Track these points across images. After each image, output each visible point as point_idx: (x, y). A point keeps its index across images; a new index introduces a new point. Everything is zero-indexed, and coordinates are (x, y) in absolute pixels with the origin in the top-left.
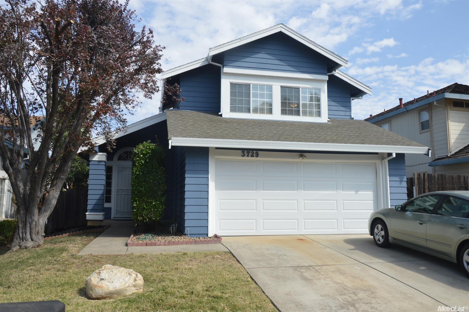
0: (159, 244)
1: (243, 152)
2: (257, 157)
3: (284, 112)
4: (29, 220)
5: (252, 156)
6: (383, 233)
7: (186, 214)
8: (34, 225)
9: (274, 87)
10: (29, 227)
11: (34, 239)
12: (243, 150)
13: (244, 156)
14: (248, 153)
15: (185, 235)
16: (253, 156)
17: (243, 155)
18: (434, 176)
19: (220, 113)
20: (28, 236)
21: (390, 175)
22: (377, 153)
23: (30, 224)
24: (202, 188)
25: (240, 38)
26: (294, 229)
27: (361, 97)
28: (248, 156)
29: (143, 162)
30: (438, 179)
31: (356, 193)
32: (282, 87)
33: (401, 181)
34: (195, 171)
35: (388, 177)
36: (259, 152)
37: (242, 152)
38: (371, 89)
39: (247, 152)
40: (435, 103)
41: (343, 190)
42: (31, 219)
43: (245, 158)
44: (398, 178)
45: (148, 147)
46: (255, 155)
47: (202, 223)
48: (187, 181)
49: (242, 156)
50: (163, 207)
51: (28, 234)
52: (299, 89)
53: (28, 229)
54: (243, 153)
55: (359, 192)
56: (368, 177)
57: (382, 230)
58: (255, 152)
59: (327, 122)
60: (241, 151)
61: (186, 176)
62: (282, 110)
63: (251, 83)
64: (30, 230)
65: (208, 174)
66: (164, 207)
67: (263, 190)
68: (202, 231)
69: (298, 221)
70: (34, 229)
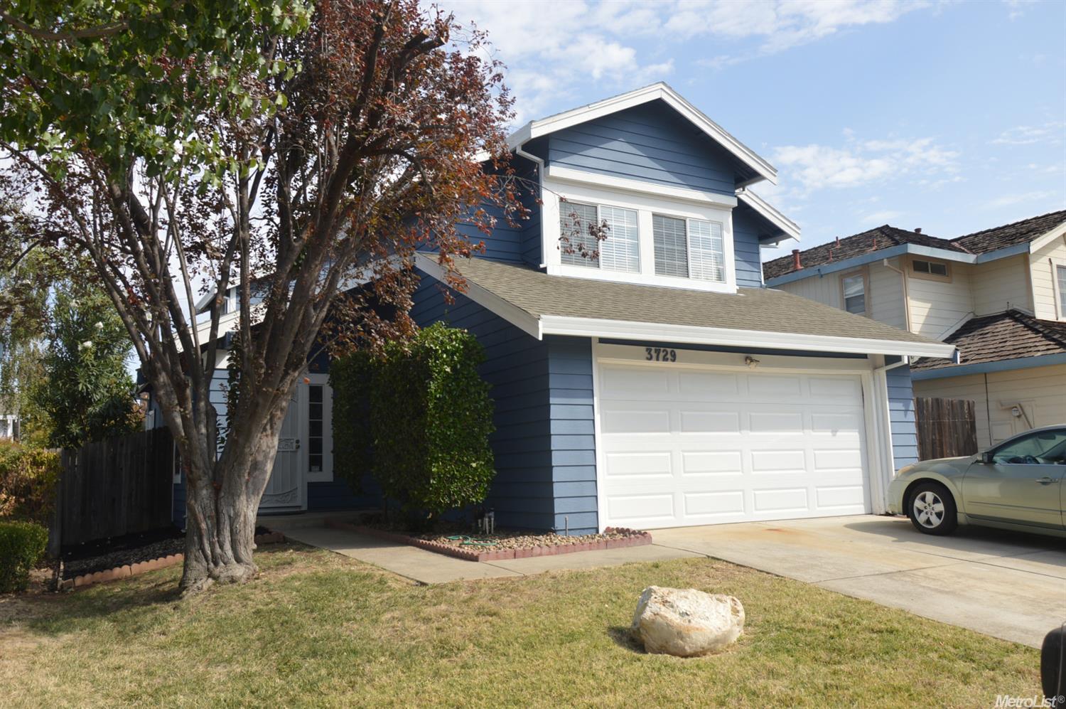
0: (539, 552)
1: (649, 351)
2: (674, 360)
3: (660, 268)
4: (226, 511)
5: (665, 359)
6: (940, 507)
7: (556, 486)
8: (242, 525)
9: (641, 214)
10: (228, 528)
11: (243, 558)
12: (648, 344)
13: (650, 359)
14: (658, 352)
15: (554, 531)
16: (667, 360)
17: (649, 356)
18: (927, 401)
19: (542, 266)
20: (230, 553)
21: (891, 399)
22: (864, 356)
23: (232, 521)
24: (583, 427)
25: (588, 105)
26: (739, 511)
27: (774, 244)
28: (658, 359)
29: (448, 370)
30: (932, 408)
31: (834, 435)
32: (654, 215)
33: (906, 411)
34: (568, 391)
35: (887, 402)
36: (677, 351)
37: (647, 350)
38: (799, 229)
39: (656, 351)
40: (886, 262)
41: (813, 429)
42: (234, 509)
43: (653, 363)
44: (901, 404)
45: (454, 337)
46: (669, 356)
47: (587, 505)
48: (555, 412)
49: (648, 359)
50: (491, 473)
51: (227, 546)
52: (685, 221)
53: (227, 533)
54: (649, 353)
55: (838, 434)
56: (847, 403)
57: (936, 501)
58: (669, 350)
59: (735, 292)
60: (644, 348)
61: (552, 400)
62: (657, 264)
63: (598, 204)
64: (231, 536)
65: (593, 396)
66: (495, 472)
67: (682, 431)
68: (587, 521)
69: (744, 494)
70: (242, 532)
